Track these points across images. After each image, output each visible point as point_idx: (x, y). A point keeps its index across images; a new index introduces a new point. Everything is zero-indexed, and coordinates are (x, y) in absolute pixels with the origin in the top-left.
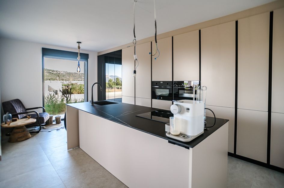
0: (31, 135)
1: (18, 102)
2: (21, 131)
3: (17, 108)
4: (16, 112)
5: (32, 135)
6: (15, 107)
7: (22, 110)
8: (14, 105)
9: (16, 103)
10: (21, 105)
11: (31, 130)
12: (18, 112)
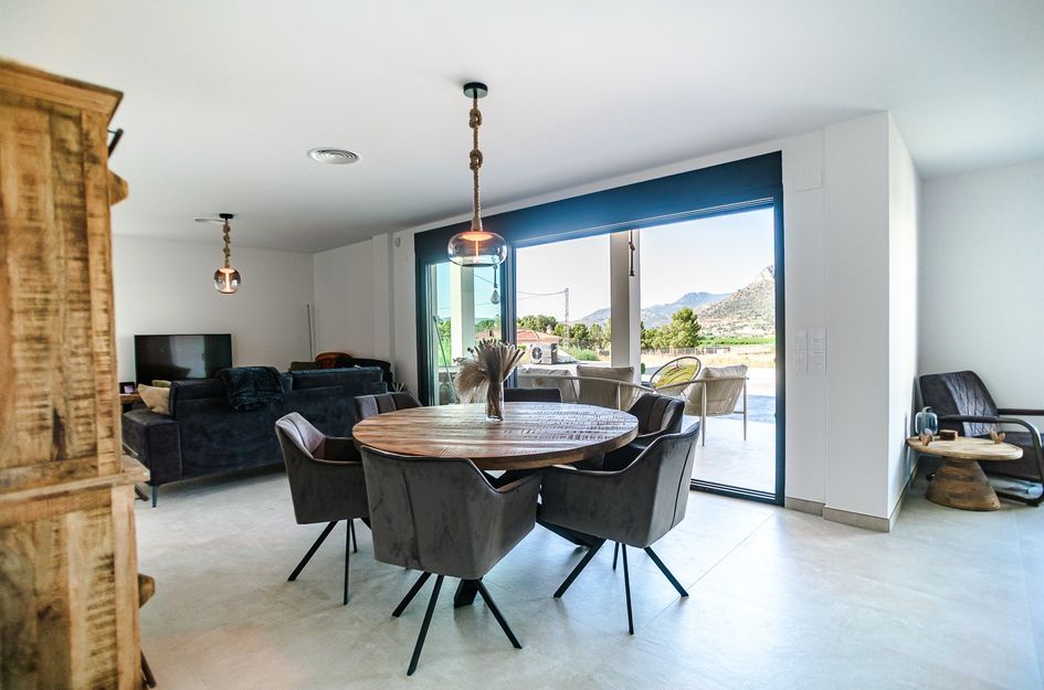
0: (1001, 501)
1: (971, 380)
2: (962, 477)
3: (961, 399)
4: (958, 413)
5: (1005, 506)
6: (956, 397)
7: (981, 409)
8: (951, 388)
9: (963, 385)
10: (979, 391)
11: (1011, 489)
12: (963, 414)
